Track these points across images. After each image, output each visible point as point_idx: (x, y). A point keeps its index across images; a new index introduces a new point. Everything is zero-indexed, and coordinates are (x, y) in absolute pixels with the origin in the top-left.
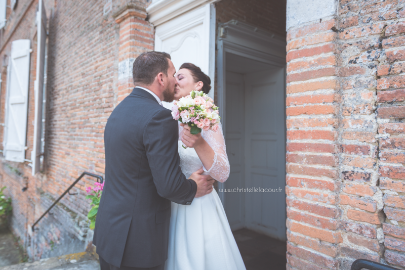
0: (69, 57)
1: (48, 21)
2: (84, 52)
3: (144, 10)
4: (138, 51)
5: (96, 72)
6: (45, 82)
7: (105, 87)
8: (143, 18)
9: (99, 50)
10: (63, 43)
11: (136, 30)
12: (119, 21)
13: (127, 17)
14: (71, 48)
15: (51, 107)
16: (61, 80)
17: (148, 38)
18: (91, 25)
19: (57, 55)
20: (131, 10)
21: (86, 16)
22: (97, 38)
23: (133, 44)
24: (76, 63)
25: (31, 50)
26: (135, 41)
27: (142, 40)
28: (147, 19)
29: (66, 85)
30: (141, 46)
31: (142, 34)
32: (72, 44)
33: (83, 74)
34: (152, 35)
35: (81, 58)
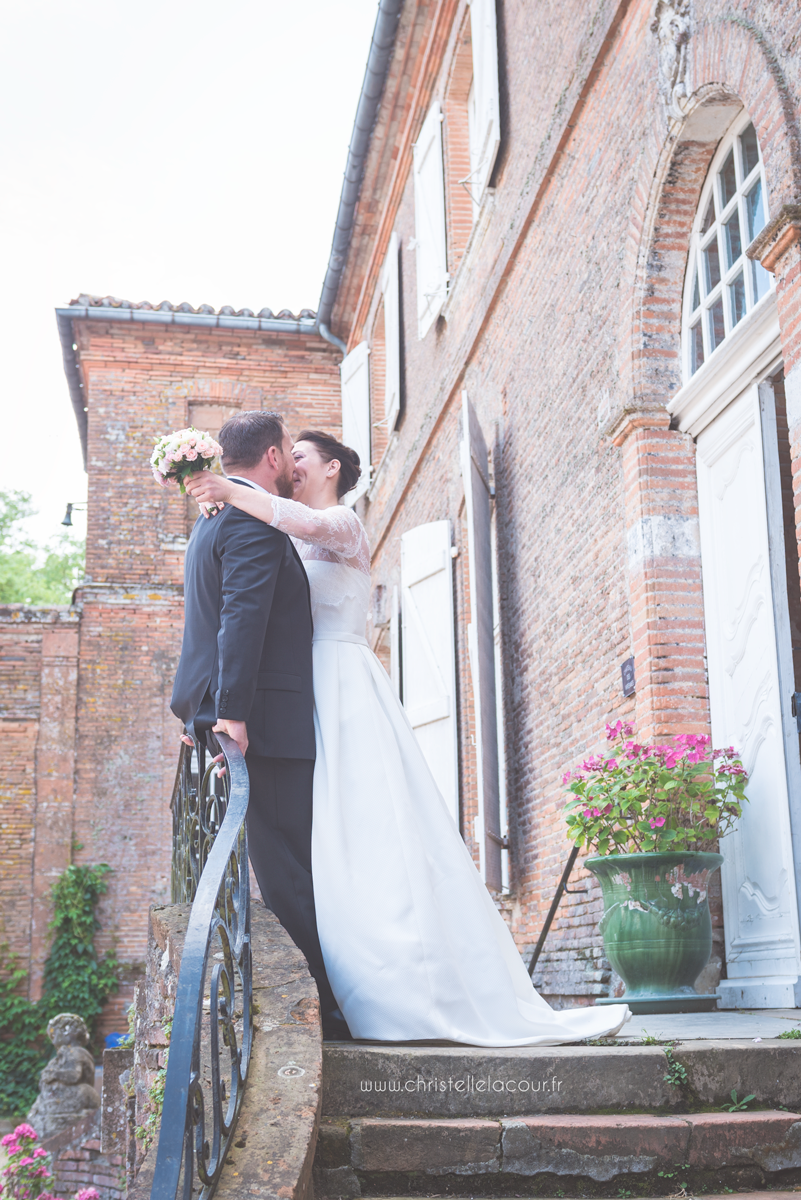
0: (545, 543)
1: (491, 458)
2: (573, 525)
3: (663, 410)
4: (658, 499)
5: (597, 565)
6: (497, 631)
7: (614, 596)
8: (664, 425)
9: (598, 512)
10: (528, 512)
11: (650, 456)
12: (618, 440)
13: (631, 431)
14: (547, 519)
15: (517, 699)
16: (534, 611)
17: (681, 467)
18: (580, 456)
19: (520, 547)
20: (634, 416)
21: (569, 435)
22: (592, 484)
23: (647, 486)
24: (560, 557)
25: (454, 552)
26: (649, 478)
27: (666, 473)
28: (674, 425)
29: (544, 621)
30: (663, 487)
31: (665, 460)
32: (548, 509)
33: (574, 580)
34: (689, 459)
35: (567, 542)
